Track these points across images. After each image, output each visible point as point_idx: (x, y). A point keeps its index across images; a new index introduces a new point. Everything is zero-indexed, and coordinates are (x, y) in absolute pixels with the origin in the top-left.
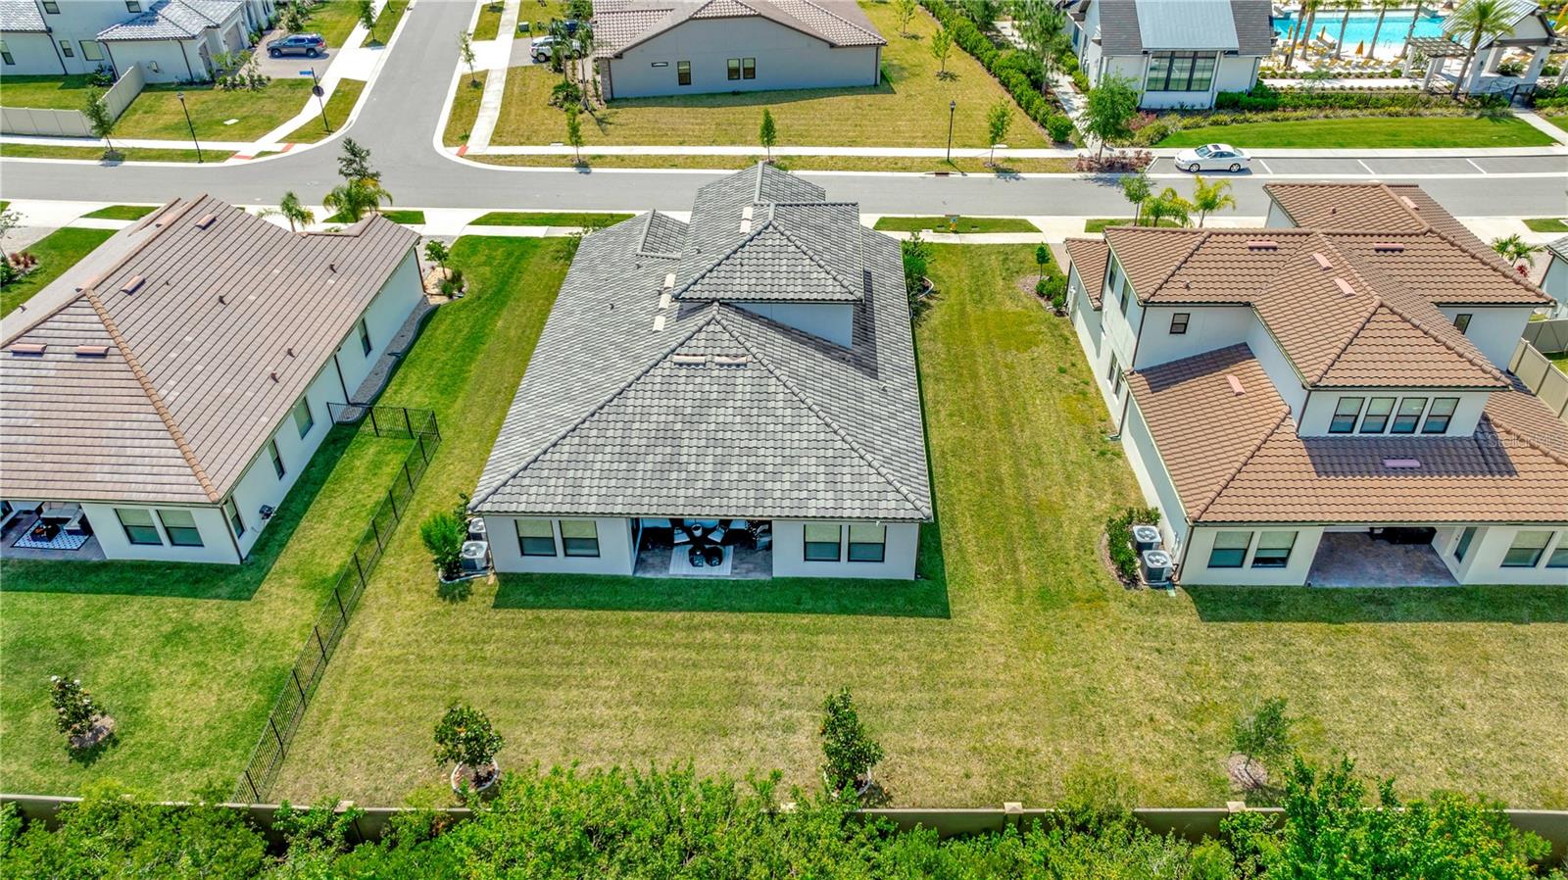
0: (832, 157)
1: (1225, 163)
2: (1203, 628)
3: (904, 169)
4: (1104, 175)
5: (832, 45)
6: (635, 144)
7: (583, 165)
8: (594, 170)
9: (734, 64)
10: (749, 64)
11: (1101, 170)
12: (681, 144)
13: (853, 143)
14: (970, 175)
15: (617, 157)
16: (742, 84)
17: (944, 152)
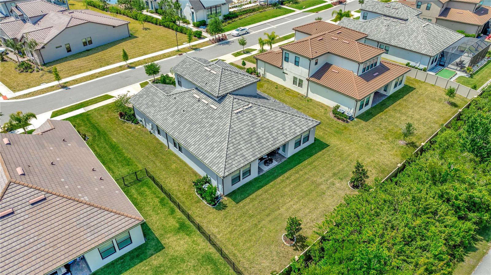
0: (145, 59)
1: (244, 32)
2: (367, 123)
3: (169, 56)
4: (220, 43)
5: (114, 27)
6: (74, 75)
7: (64, 86)
8: (70, 87)
9: (84, 40)
10: (89, 39)
11: (218, 42)
12: (90, 70)
13: (145, 54)
14: (188, 53)
15: (73, 80)
16: (89, 47)
17: (176, 48)
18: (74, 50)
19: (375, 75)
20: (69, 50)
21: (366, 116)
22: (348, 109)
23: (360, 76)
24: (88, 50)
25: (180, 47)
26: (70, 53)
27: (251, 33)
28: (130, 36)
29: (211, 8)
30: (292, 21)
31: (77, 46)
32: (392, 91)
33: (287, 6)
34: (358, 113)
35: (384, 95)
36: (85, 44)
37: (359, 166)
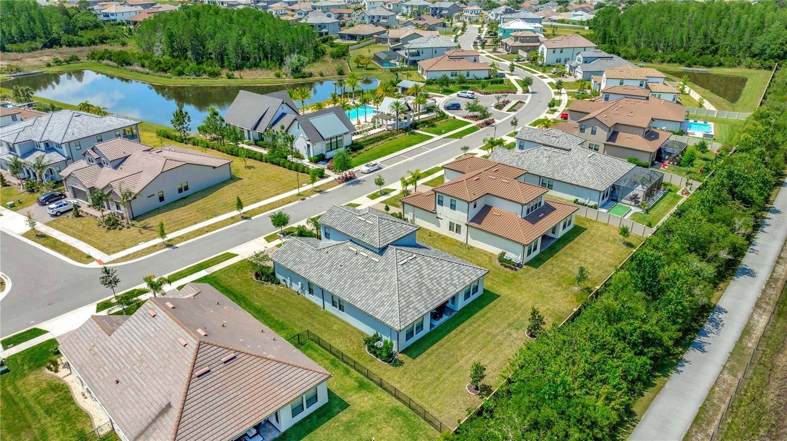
0: (260, 207)
3: (290, 202)
4: (348, 183)
5: (214, 168)
6: (176, 230)
7: (169, 244)
8: (177, 245)
9: (180, 186)
10: (185, 184)
11: (346, 181)
12: (195, 223)
13: (259, 200)
14: (312, 196)
15: (178, 237)
16: (184, 194)
17: (296, 192)
18: (167, 200)
19: (540, 216)
20: (162, 199)
21: (536, 262)
22: (515, 256)
23: (524, 218)
24: (183, 198)
25: (302, 189)
26: (163, 203)
27: (384, 169)
28: (231, 178)
29: (331, 139)
30: (431, 150)
31: (171, 194)
32: (561, 233)
33: (422, 130)
34: (528, 259)
35: (553, 238)
36: (180, 191)
37: (534, 313)
